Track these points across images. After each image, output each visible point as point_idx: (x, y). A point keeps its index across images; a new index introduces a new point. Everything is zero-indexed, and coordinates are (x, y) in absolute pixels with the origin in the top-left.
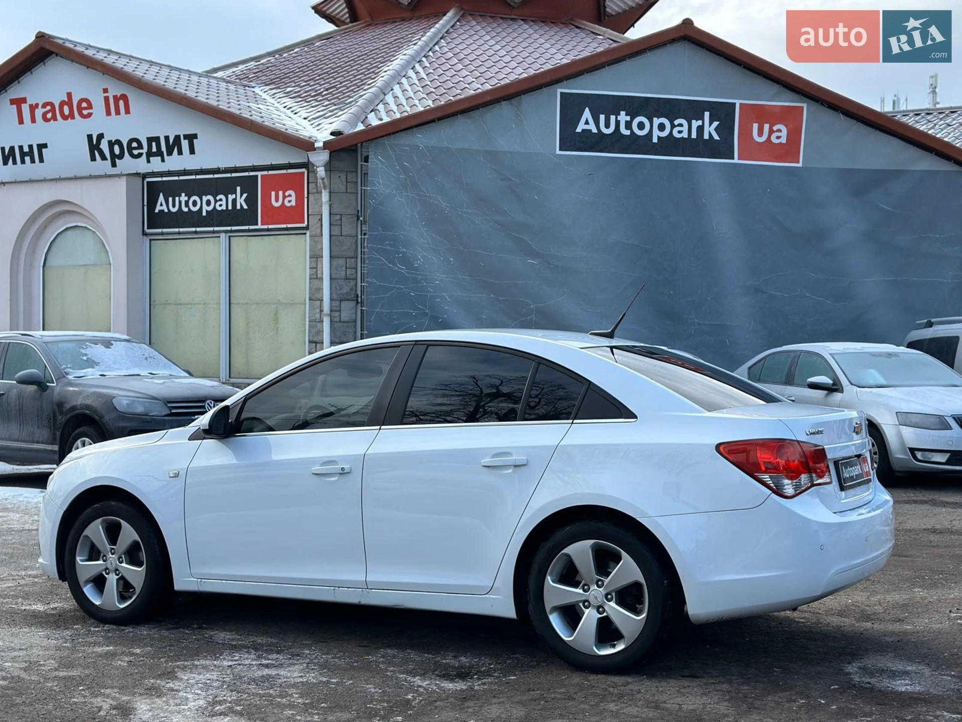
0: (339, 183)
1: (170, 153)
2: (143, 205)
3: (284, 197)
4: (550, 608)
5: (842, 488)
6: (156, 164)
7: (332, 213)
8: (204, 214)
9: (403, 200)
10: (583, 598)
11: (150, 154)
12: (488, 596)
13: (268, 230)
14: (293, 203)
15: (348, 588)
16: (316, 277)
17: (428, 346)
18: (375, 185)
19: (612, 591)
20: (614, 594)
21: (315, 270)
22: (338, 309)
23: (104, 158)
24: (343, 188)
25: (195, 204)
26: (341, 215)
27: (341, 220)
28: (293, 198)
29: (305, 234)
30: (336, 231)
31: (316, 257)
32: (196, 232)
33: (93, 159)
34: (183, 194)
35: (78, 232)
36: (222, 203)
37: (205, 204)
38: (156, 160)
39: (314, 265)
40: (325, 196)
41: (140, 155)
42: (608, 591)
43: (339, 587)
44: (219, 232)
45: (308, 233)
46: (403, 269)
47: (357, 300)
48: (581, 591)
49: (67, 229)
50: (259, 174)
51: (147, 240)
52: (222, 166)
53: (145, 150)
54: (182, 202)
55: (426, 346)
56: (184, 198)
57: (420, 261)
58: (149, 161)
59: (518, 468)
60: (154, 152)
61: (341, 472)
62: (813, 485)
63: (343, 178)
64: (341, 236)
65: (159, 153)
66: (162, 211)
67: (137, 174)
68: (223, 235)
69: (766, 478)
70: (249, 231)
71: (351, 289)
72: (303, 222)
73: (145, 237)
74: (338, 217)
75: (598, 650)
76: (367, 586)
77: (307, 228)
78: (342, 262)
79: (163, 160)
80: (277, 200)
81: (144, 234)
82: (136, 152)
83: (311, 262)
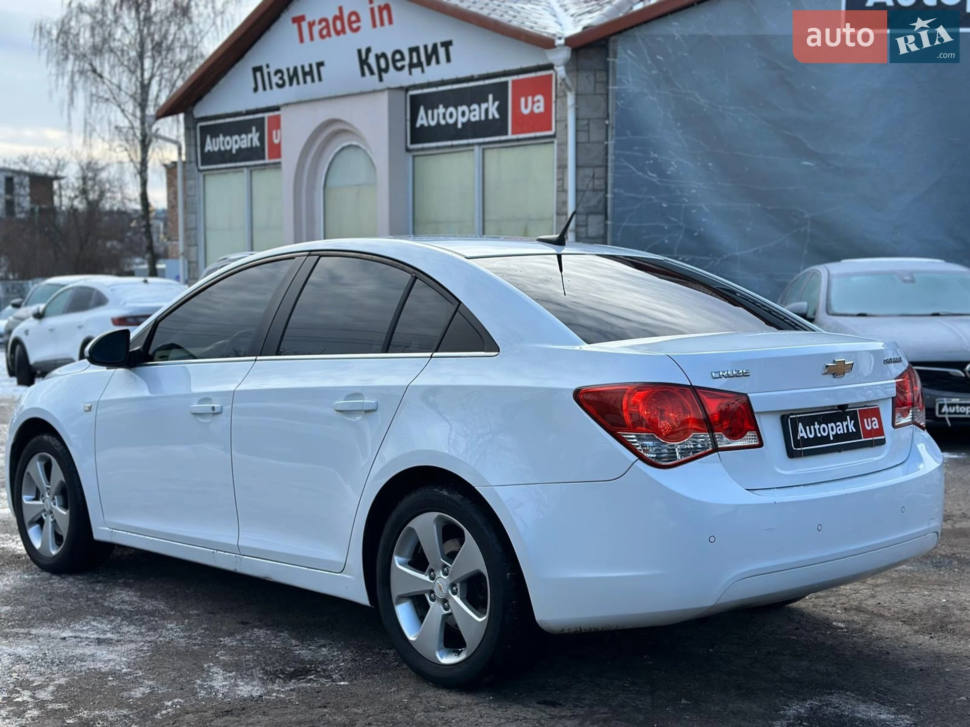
0: (587, 82)
1: (429, 63)
2: (406, 120)
3: (533, 103)
4: (396, 597)
5: (791, 454)
6: (418, 76)
7: (580, 116)
8: (460, 126)
9: (655, 99)
10: (429, 588)
11: (412, 66)
12: (343, 575)
13: (518, 140)
14: (542, 109)
15: (225, 552)
16: (562, 190)
17: (320, 256)
18: (623, 84)
19: (457, 580)
20: (458, 585)
21: (561, 182)
22: (584, 223)
23: (372, 73)
24: (590, 88)
25: (451, 115)
26: (589, 119)
27: (588, 124)
28: (542, 104)
29: (552, 142)
30: (583, 137)
31: (562, 167)
32: (452, 146)
33: (363, 74)
34: (441, 106)
35: (352, 150)
36: (475, 113)
37: (459, 115)
38: (417, 71)
39: (560, 176)
40: (570, 99)
41: (403, 67)
42: (453, 580)
43: (217, 550)
44: (473, 145)
45: (556, 141)
46: (653, 176)
47: (606, 214)
48: (427, 578)
49: (343, 149)
50: (510, 79)
51: (410, 156)
52: (476, 72)
53: (406, 62)
54: (441, 116)
55: (317, 257)
56: (441, 110)
57: (674, 168)
58: (410, 73)
59: (369, 414)
60: (415, 64)
61: (212, 412)
62: (716, 449)
63: (592, 78)
64: (589, 142)
65: (420, 64)
66: (422, 126)
67: (401, 88)
68: (476, 148)
69: (632, 437)
70: (500, 142)
71: (599, 202)
72: (550, 129)
73: (408, 154)
74: (585, 122)
75: (442, 658)
76: (239, 550)
77: (554, 136)
78: (589, 172)
79: (423, 71)
80: (526, 107)
81: (408, 150)
82: (399, 64)
83: (558, 173)
